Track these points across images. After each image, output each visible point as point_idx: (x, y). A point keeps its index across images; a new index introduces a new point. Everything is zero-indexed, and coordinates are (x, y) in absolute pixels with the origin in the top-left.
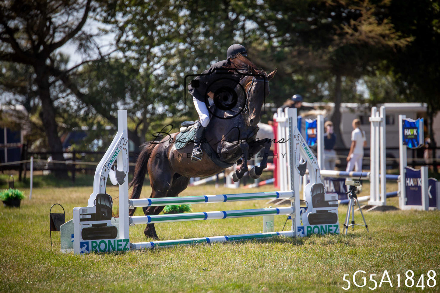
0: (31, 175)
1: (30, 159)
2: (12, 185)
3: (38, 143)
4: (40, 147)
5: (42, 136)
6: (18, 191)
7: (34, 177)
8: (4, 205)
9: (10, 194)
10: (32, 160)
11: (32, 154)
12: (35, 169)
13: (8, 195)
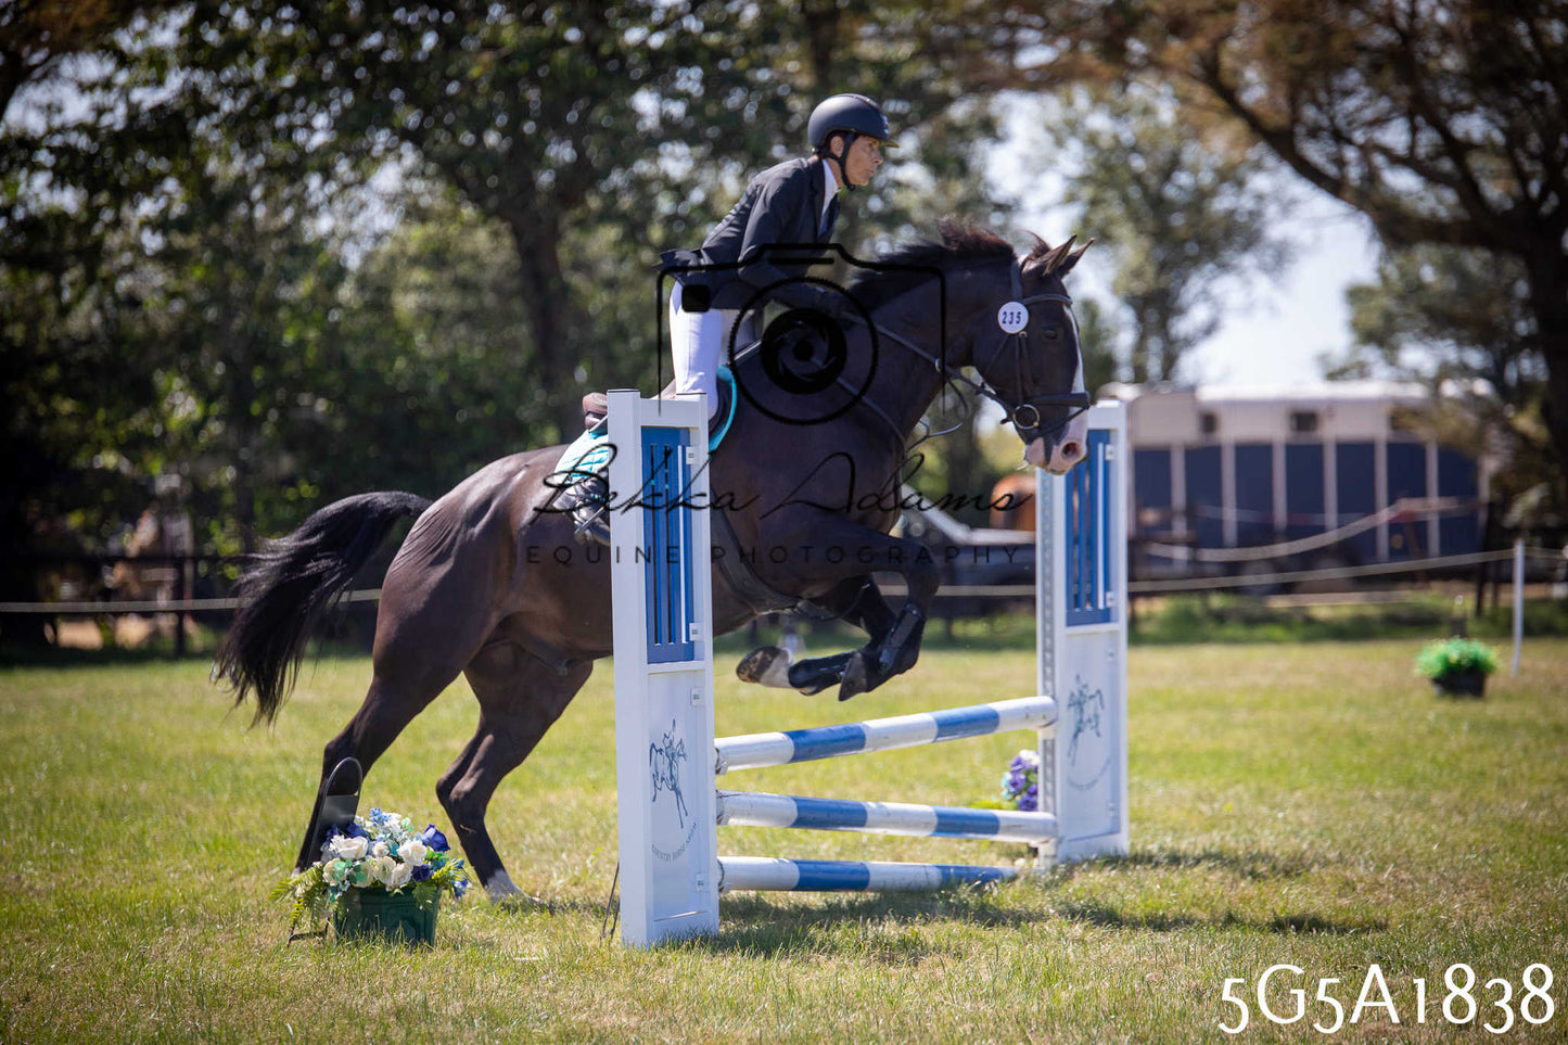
0: (1517, 595)
1: (1511, 546)
2: (1458, 628)
3: (1533, 497)
4: (1539, 510)
5: (1543, 476)
6: (1478, 649)
7: (1529, 604)
8: (1434, 690)
9: (1454, 656)
10: (1519, 551)
11: (1516, 531)
12: (1529, 579)
13: (1446, 660)
